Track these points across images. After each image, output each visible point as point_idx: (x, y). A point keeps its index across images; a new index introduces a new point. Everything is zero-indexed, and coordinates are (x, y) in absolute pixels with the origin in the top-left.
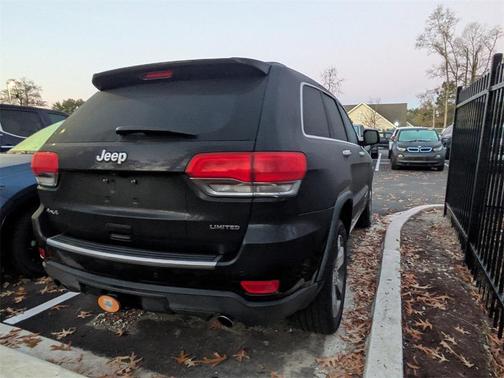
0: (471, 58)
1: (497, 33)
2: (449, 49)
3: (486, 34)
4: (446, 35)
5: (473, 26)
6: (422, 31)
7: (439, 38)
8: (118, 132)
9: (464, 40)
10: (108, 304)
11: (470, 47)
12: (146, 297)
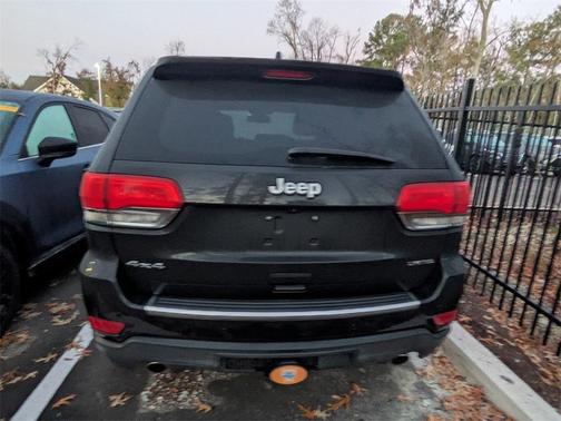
0: (316, 52)
1: (336, 33)
2: (297, 41)
3: (327, 31)
4: (294, 26)
5: (317, 21)
6: (272, 17)
7: (288, 27)
8: (292, 155)
9: (310, 33)
10: (288, 375)
11: (315, 42)
12: (323, 356)
